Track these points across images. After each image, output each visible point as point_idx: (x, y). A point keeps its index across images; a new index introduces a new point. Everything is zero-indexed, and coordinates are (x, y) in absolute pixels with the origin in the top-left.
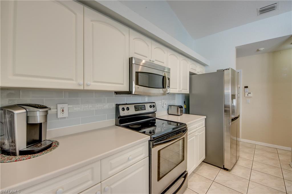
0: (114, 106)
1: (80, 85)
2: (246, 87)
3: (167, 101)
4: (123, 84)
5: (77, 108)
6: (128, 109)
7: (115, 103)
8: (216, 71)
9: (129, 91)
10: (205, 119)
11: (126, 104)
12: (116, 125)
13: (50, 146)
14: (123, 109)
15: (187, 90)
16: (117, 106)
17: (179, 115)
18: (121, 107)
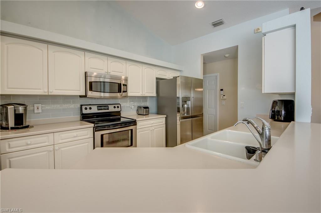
0: (79, 106)
1: (45, 92)
2: (222, 90)
3: (137, 103)
4: (80, 90)
5: (48, 107)
6: (90, 108)
7: (80, 104)
8: (172, 78)
9: (85, 95)
10: (166, 117)
11: (90, 105)
12: (81, 120)
13: (27, 127)
14: (86, 109)
15: (153, 93)
16: (82, 105)
17: (144, 115)
18: (84, 107)
